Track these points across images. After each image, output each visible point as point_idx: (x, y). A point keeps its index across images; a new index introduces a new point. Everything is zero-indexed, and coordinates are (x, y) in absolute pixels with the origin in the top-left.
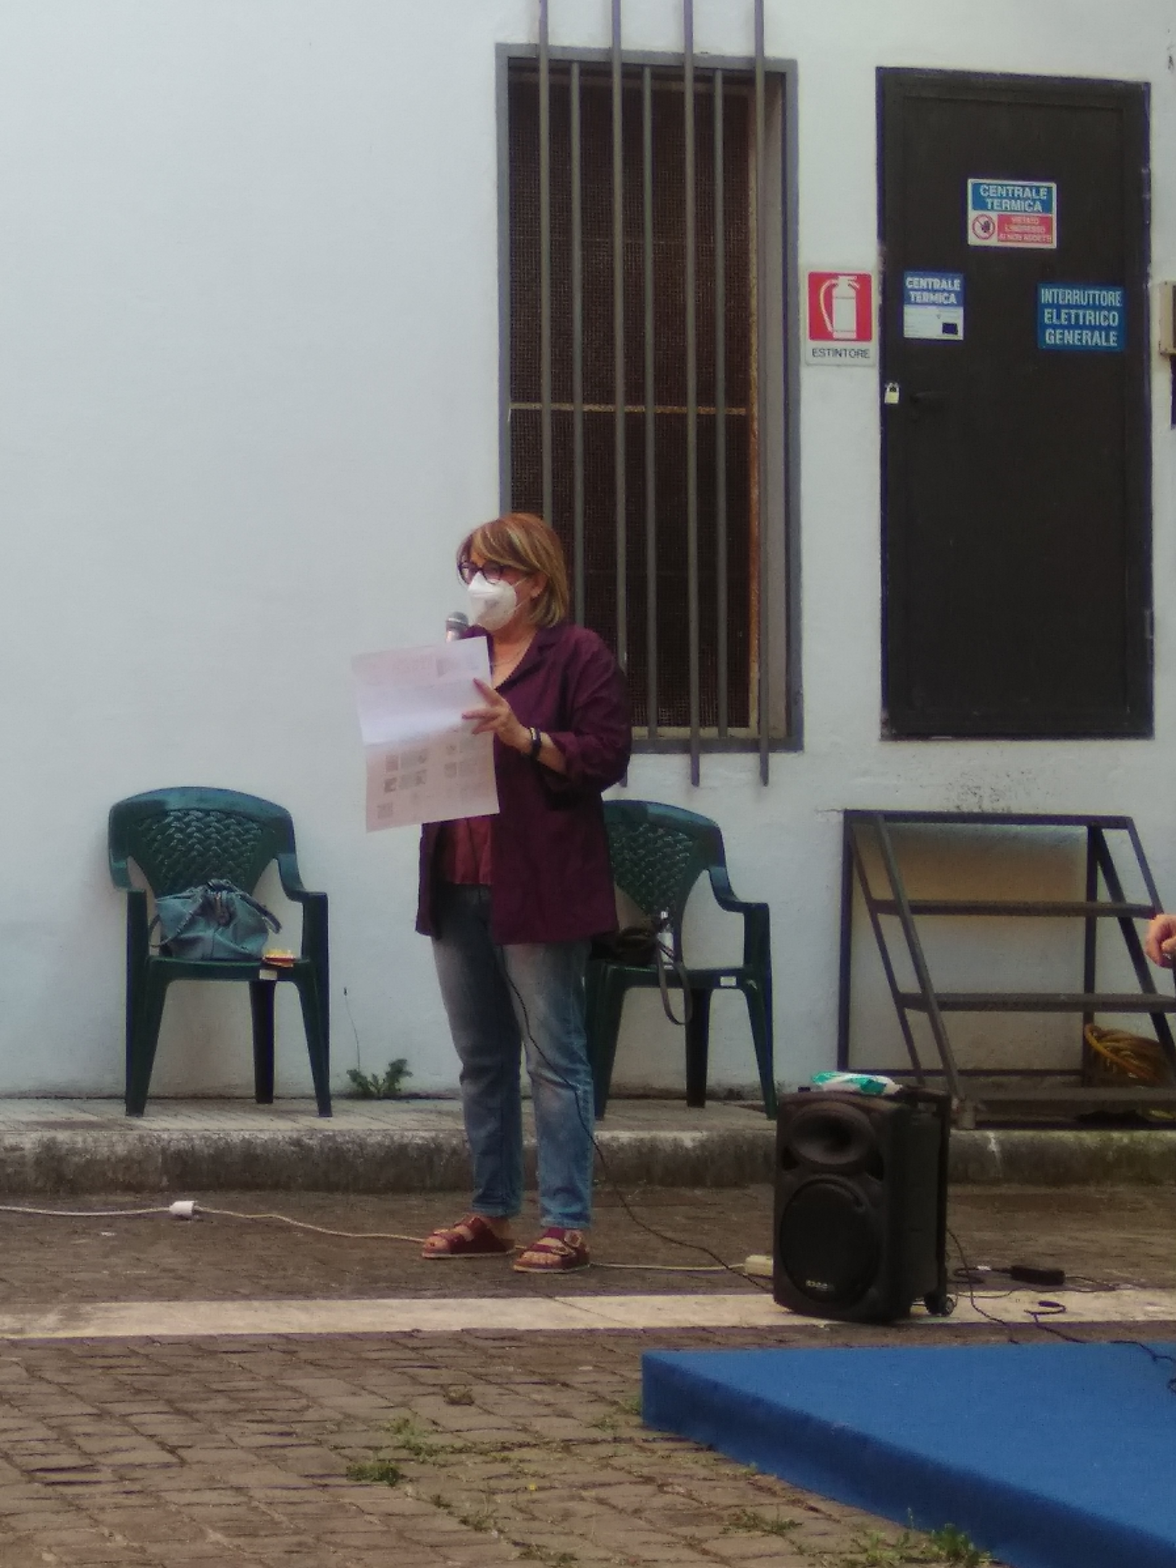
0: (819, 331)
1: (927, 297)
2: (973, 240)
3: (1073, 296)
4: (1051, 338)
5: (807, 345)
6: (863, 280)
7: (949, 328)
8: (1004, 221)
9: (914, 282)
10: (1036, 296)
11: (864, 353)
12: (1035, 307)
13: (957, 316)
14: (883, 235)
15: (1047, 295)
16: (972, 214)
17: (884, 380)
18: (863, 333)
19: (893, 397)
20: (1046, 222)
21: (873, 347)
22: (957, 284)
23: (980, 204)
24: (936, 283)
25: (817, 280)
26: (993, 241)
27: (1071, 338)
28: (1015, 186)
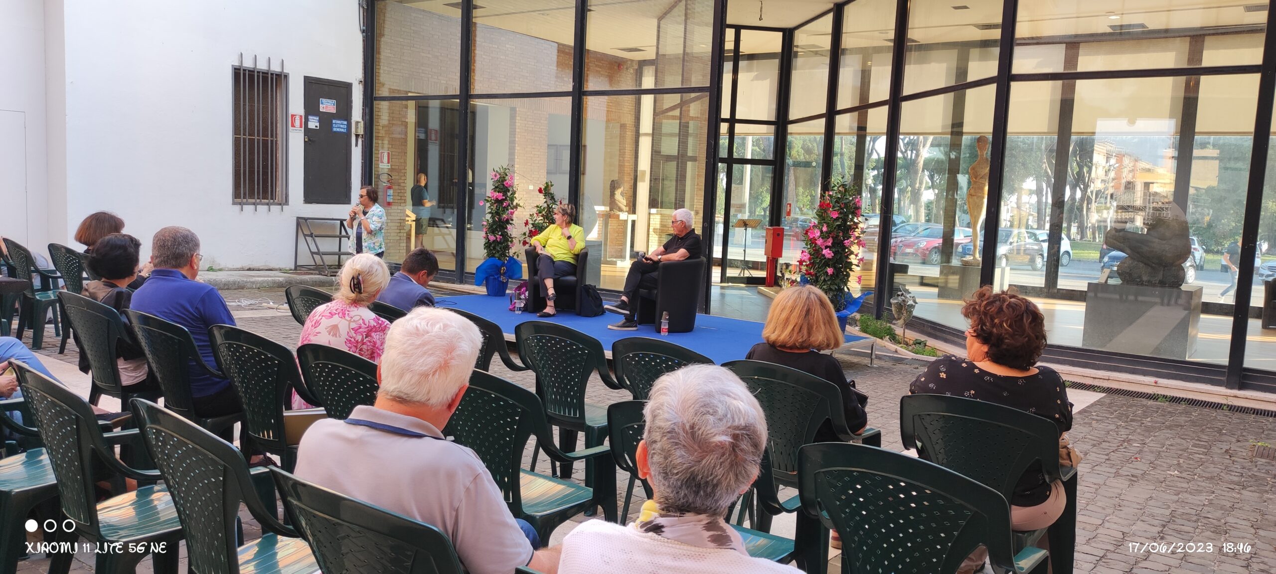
0: (293, 126)
1: (313, 120)
2: (321, 110)
3: (339, 122)
4: (335, 129)
5: (290, 128)
6: (301, 116)
7: (316, 127)
8: (326, 107)
9: (310, 117)
10: (332, 122)
11: (301, 130)
12: (332, 123)
13: (318, 124)
14: (305, 108)
15: (334, 121)
16: (321, 105)
17: (305, 136)
18: (301, 127)
19: (306, 140)
20: (334, 108)
21: (303, 129)
22: (318, 119)
23: (322, 104)
24: (314, 118)
25: (292, 116)
26: (324, 111)
27: (338, 130)
28: (329, 100)
